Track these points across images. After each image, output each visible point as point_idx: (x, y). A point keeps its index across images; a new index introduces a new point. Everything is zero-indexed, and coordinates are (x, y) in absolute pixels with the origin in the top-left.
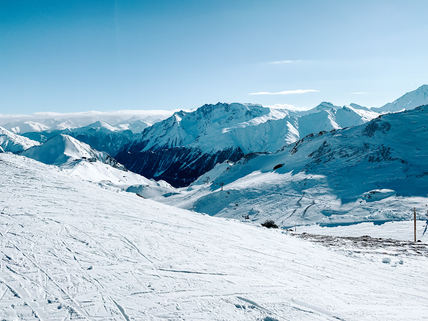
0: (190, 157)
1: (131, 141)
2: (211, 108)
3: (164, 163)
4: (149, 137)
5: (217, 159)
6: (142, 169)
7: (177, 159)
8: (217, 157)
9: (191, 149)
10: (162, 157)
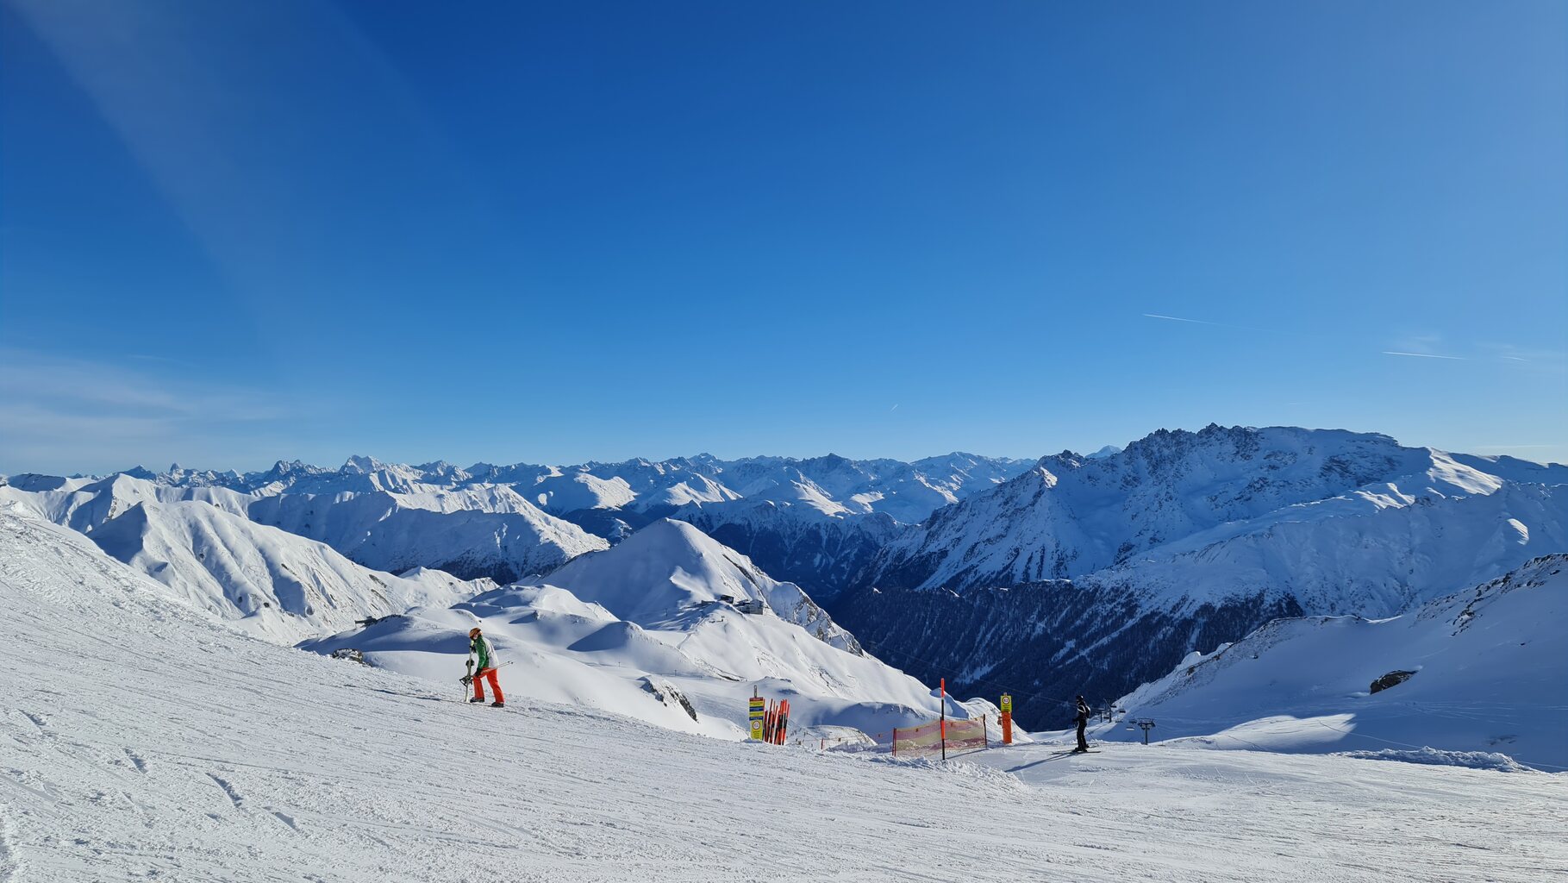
0: (1089, 621)
1: (887, 553)
2: (1179, 443)
3: (992, 638)
4: (948, 540)
5: (1198, 638)
6: (915, 651)
7: (1042, 625)
8: (1197, 632)
9: (1096, 590)
10: (987, 613)
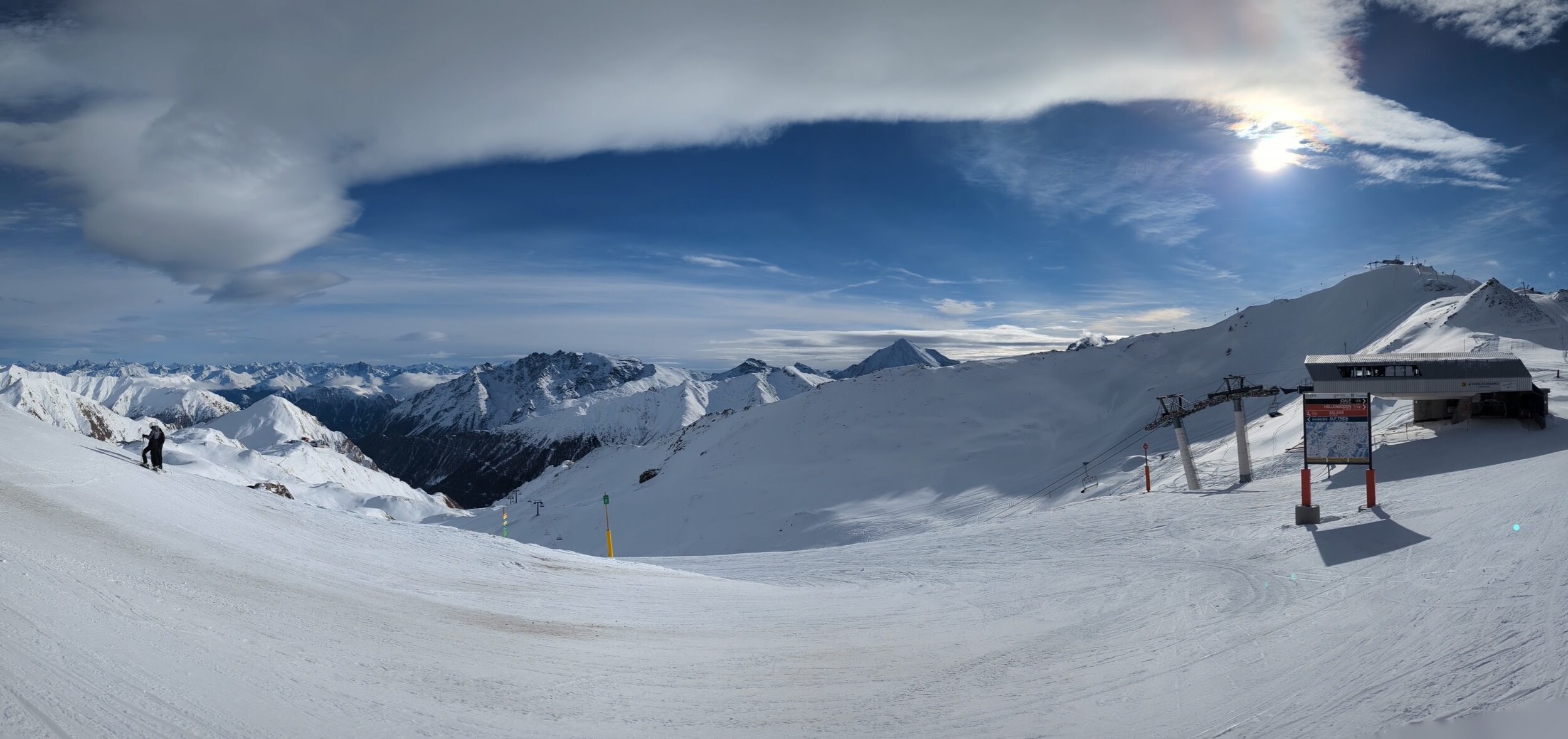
0: (497, 451)
1: (391, 415)
2: (543, 360)
3: (447, 461)
4: (424, 410)
5: (551, 459)
6: (405, 469)
7: (473, 454)
8: (551, 455)
9: (501, 436)
10: (444, 449)
